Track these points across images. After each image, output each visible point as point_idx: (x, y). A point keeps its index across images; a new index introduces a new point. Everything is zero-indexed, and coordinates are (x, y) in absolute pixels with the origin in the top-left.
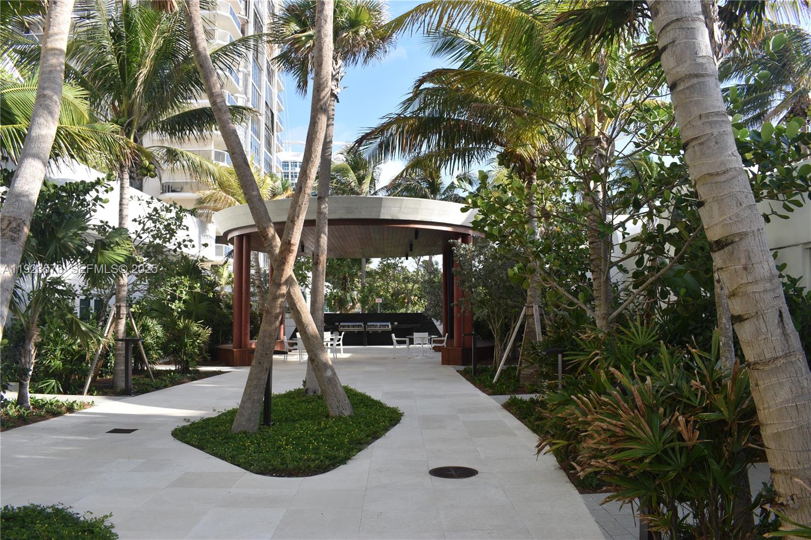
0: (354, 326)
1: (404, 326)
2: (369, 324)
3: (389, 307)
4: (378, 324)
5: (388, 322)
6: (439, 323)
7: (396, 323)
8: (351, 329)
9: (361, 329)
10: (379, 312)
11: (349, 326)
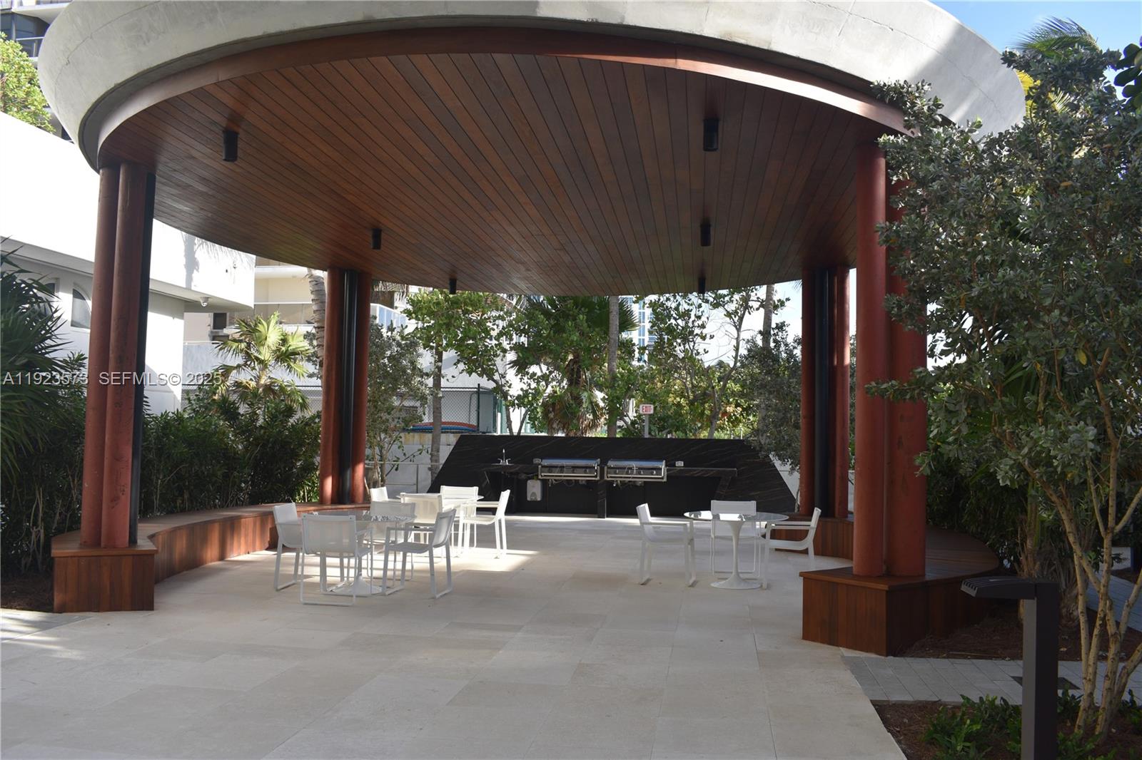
0: (574, 468)
1: (698, 471)
2: (611, 464)
3: (673, 426)
4: (634, 464)
5: (660, 460)
6: (788, 467)
7: (680, 464)
8: (567, 475)
9: (592, 476)
10: (647, 436)
11: (562, 468)
